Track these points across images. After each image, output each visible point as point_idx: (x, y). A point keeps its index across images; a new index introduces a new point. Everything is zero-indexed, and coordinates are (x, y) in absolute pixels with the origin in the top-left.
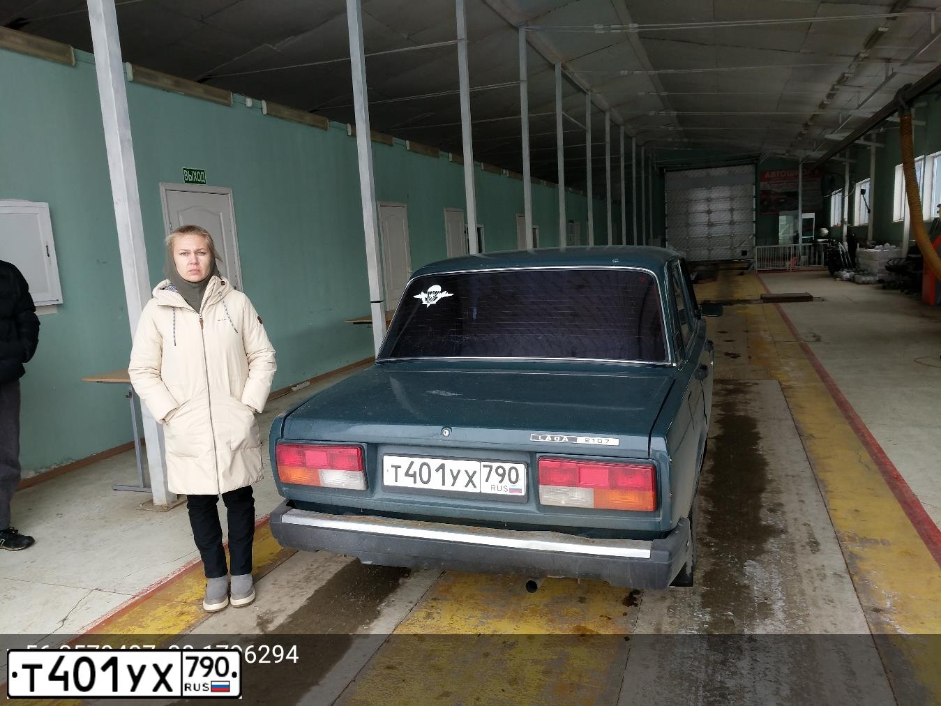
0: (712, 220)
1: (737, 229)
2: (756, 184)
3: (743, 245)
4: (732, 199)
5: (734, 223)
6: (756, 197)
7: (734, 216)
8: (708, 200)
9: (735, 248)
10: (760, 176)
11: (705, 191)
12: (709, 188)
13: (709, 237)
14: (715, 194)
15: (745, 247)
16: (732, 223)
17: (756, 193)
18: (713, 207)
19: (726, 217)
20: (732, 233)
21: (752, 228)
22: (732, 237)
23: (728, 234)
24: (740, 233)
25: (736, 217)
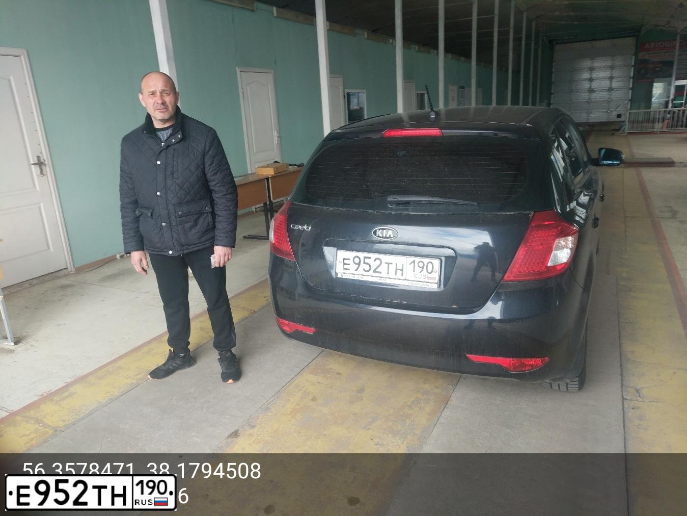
0: (592, 87)
1: (615, 95)
2: (636, 54)
3: (618, 109)
4: (612, 68)
5: (613, 90)
6: (634, 66)
7: (613, 84)
8: (591, 69)
9: (612, 111)
10: (640, 47)
11: (589, 61)
12: (592, 58)
13: (589, 102)
14: (597, 63)
15: (620, 110)
16: (610, 89)
17: (635, 62)
18: (594, 75)
19: (606, 84)
20: (610, 98)
21: (628, 94)
22: (609, 101)
23: (605, 99)
24: (617, 98)
25: (615, 84)
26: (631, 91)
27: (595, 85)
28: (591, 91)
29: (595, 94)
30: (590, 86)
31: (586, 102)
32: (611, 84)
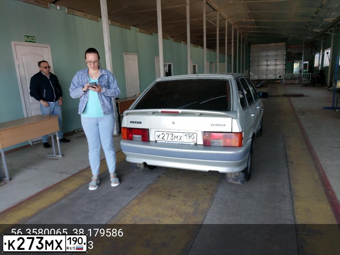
0: (268, 64)
2: (286, 50)
3: (280, 74)
4: (276, 56)
6: (286, 55)
8: (267, 56)
9: (277, 75)
11: (266, 52)
14: (270, 53)
16: (276, 65)
18: (269, 59)
21: (284, 67)
23: (274, 69)
24: (278, 69)
25: (278, 63)
29: (269, 67)
31: (266, 70)
32: (276, 62)
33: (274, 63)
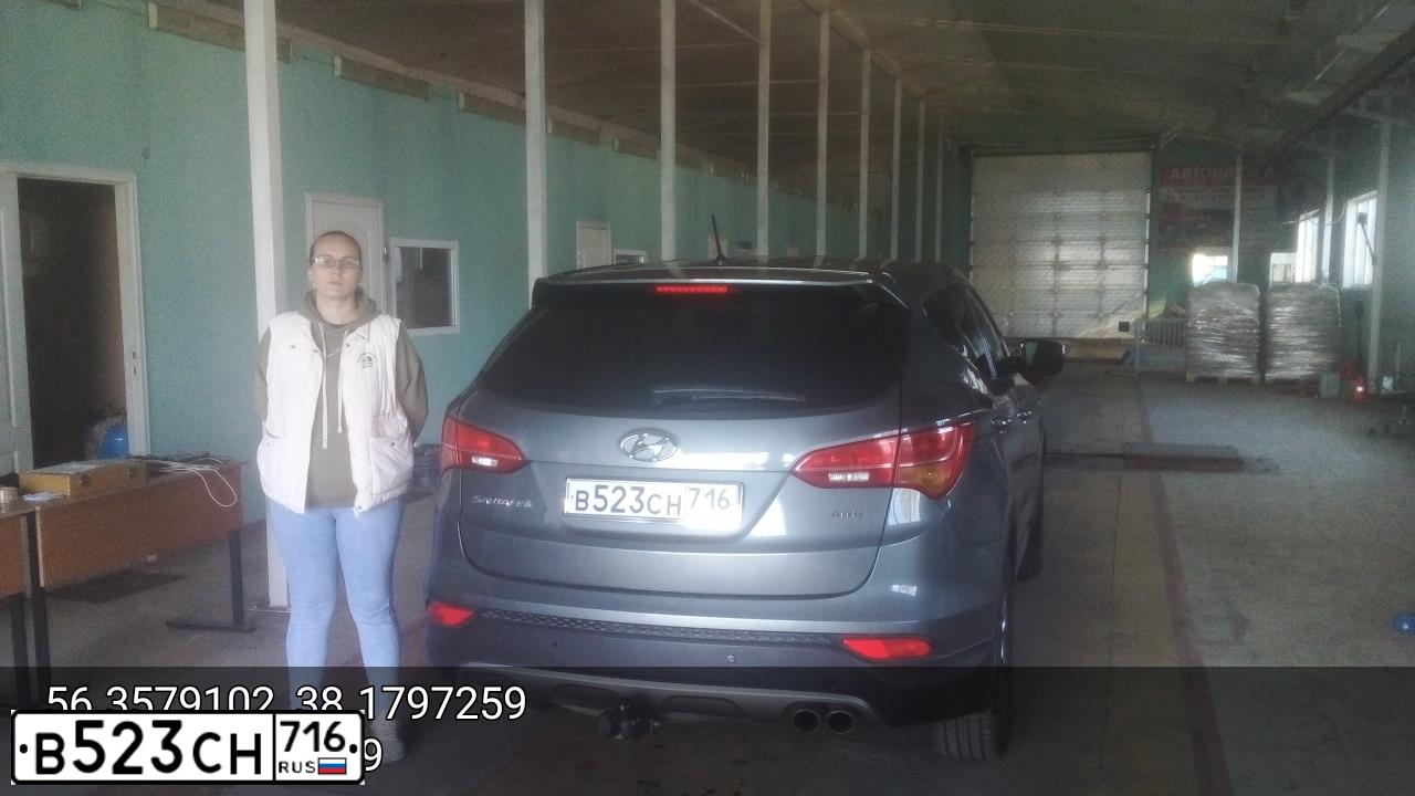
0: (1061, 259)
1: (1114, 278)
2: (1153, 191)
3: (1121, 312)
4: (1103, 218)
5: (1106, 266)
6: (1150, 217)
7: (1107, 254)
8: (1057, 219)
9: (1107, 315)
10: (1160, 175)
11: (1052, 198)
12: (1059, 191)
13: (1055, 291)
14: (1069, 205)
16: (1101, 265)
17: (1152, 208)
20: (1101, 285)
21: (1143, 277)
22: (1100, 292)
23: (1091, 288)
24: (1114, 285)
25: (1112, 255)
26: (1146, 271)
27: (1066, 254)
28: (1059, 266)
29: (1068, 273)
30: (1057, 256)
31: (1049, 290)
32: (1102, 253)
33: (1092, 254)
